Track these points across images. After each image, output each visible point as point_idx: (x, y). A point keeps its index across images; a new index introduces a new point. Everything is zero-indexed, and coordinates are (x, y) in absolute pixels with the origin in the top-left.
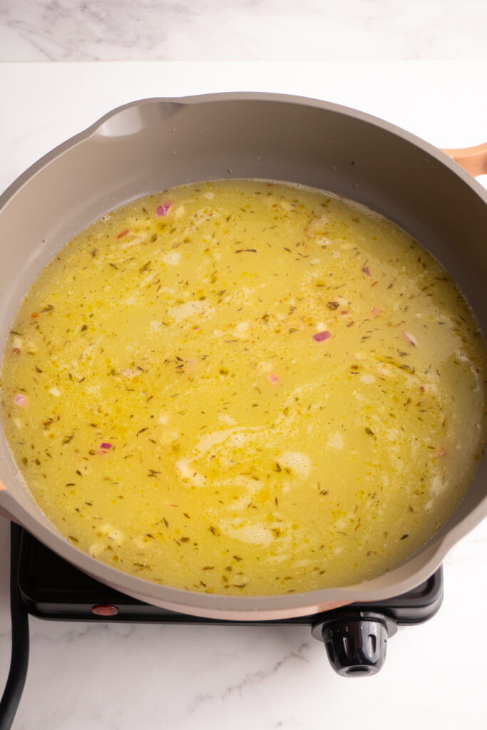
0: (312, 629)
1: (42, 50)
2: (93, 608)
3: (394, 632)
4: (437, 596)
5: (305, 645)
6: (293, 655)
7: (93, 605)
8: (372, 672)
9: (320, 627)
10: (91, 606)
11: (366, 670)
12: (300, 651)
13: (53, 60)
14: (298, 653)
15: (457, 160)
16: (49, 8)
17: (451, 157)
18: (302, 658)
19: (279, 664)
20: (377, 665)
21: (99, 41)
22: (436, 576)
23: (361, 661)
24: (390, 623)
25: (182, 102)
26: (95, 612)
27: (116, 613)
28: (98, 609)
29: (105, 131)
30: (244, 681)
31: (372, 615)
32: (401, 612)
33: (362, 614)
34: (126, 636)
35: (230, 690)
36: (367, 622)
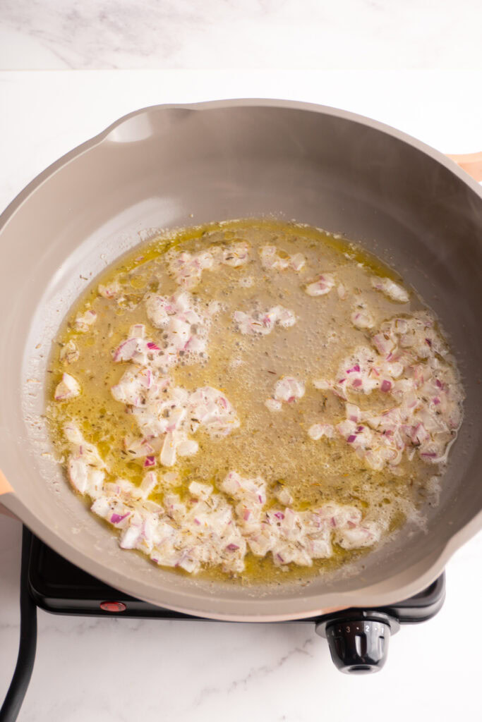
0: (316, 627)
1: (63, 59)
2: (102, 604)
3: (397, 630)
4: (438, 597)
5: (309, 641)
6: (298, 650)
7: (102, 601)
8: (374, 671)
9: (324, 625)
10: (100, 602)
11: (368, 669)
12: (304, 646)
13: (74, 68)
14: (302, 649)
15: (461, 165)
16: (69, 18)
17: (456, 162)
18: (306, 653)
19: (284, 659)
20: (379, 664)
21: (117, 50)
22: (439, 581)
23: (364, 660)
24: (392, 622)
25: (191, 109)
26: (104, 607)
27: (123, 609)
28: (106, 605)
29: (116, 137)
30: (250, 676)
31: (374, 614)
32: (403, 612)
33: (365, 614)
34: (135, 630)
35: (235, 683)
36: (370, 622)
